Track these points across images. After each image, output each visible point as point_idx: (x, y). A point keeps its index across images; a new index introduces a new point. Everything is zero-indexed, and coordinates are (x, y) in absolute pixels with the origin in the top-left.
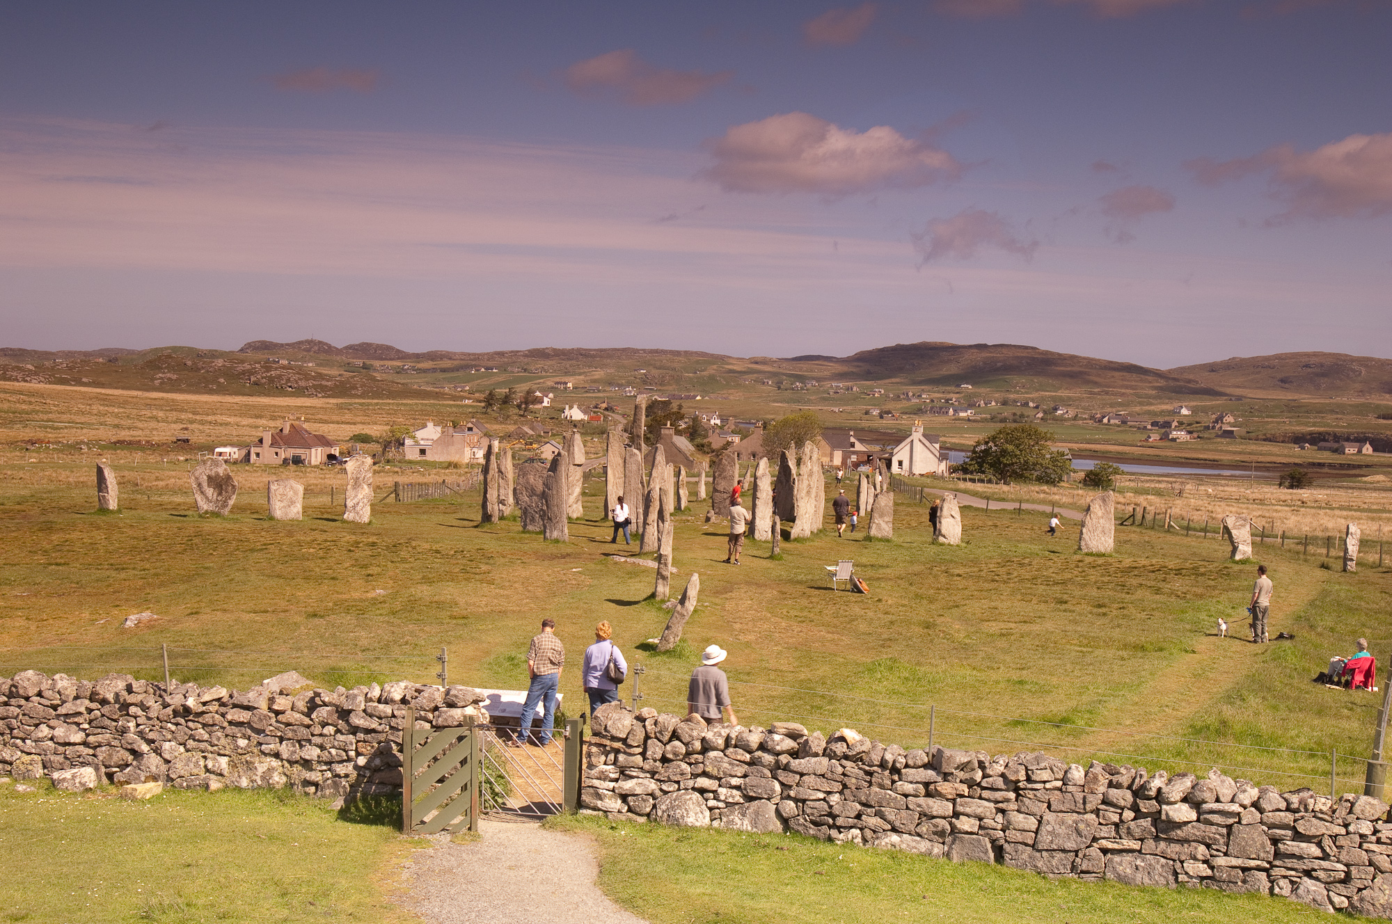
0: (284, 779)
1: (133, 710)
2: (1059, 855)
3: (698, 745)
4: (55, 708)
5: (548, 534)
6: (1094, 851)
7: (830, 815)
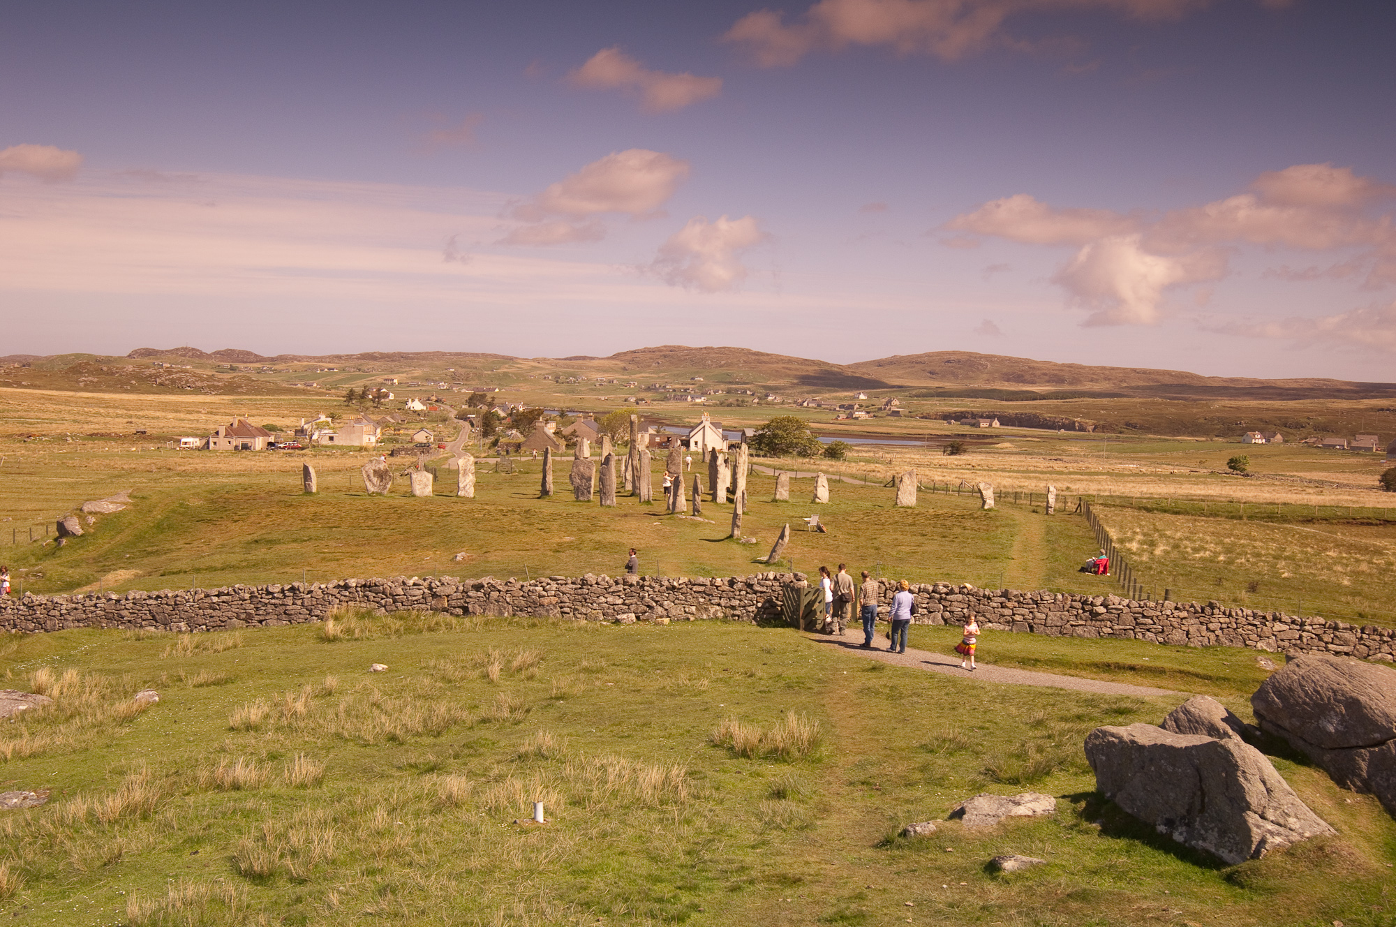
0: (722, 615)
1: (646, 588)
2: (1055, 628)
4: (606, 589)
5: (603, 503)
6: (1068, 626)
7: (964, 617)
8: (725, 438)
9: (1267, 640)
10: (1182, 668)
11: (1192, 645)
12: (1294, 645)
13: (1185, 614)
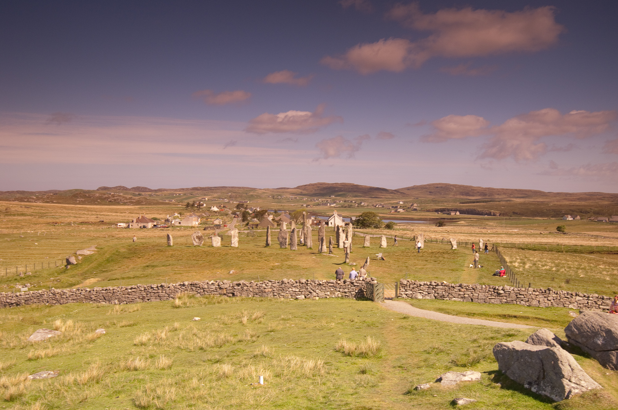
0: (341, 295)
1: (309, 285)
2: (482, 300)
3: (419, 285)
4: (292, 285)
5: (292, 249)
6: (488, 299)
7: (443, 295)
8: (343, 221)
9: (573, 304)
10: (537, 316)
11: (541, 306)
12: (585, 306)
13: (537, 293)
